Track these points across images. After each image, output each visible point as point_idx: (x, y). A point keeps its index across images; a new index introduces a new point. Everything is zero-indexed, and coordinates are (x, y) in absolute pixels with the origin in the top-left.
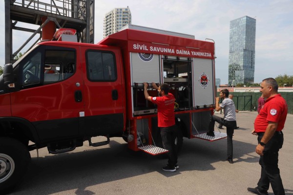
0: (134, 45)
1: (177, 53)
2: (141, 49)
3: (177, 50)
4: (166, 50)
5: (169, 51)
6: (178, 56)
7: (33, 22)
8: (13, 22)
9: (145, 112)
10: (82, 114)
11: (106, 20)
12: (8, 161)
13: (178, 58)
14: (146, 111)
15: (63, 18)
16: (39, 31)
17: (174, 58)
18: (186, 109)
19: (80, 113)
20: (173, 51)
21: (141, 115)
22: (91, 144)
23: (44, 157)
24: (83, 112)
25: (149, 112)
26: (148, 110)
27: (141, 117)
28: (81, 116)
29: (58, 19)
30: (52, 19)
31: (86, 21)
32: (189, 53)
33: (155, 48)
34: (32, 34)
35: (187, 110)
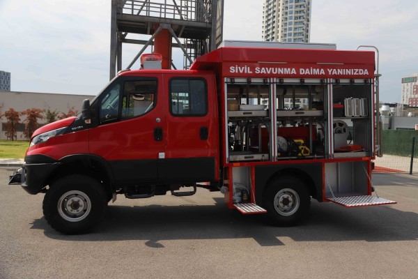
0: (231, 68)
1: (301, 73)
2: (241, 72)
3: (301, 70)
4: (281, 71)
5: (287, 71)
6: (303, 77)
7: (144, 32)
8: (123, 33)
9: (246, 158)
10: (162, 155)
11: (267, 6)
12: (85, 200)
13: (302, 81)
14: (247, 156)
15: (179, 23)
16: (150, 43)
17: (297, 81)
18: (316, 156)
19: (160, 154)
20: (294, 71)
21: (240, 161)
22: (173, 194)
23: (132, 206)
24: (164, 154)
25: (253, 157)
26: (251, 155)
27: (239, 164)
28: (160, 157)
29: (172, 25)
30: (165, 26)
31: (210, 23)
32: (322, 72)
33: (263, 68)
34: (143, 46)
35: (317, 158)
